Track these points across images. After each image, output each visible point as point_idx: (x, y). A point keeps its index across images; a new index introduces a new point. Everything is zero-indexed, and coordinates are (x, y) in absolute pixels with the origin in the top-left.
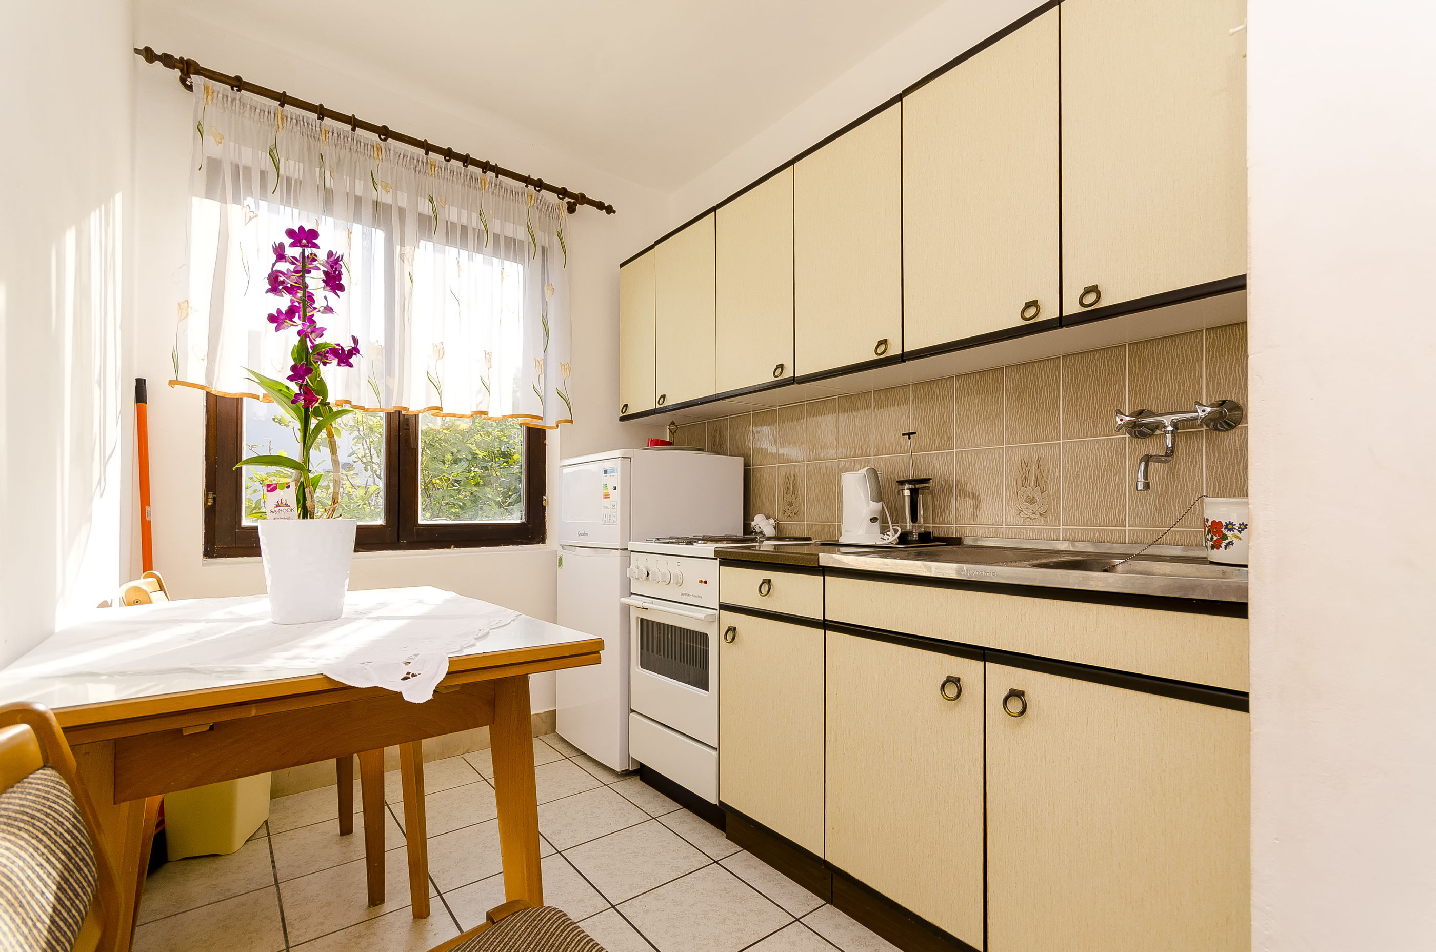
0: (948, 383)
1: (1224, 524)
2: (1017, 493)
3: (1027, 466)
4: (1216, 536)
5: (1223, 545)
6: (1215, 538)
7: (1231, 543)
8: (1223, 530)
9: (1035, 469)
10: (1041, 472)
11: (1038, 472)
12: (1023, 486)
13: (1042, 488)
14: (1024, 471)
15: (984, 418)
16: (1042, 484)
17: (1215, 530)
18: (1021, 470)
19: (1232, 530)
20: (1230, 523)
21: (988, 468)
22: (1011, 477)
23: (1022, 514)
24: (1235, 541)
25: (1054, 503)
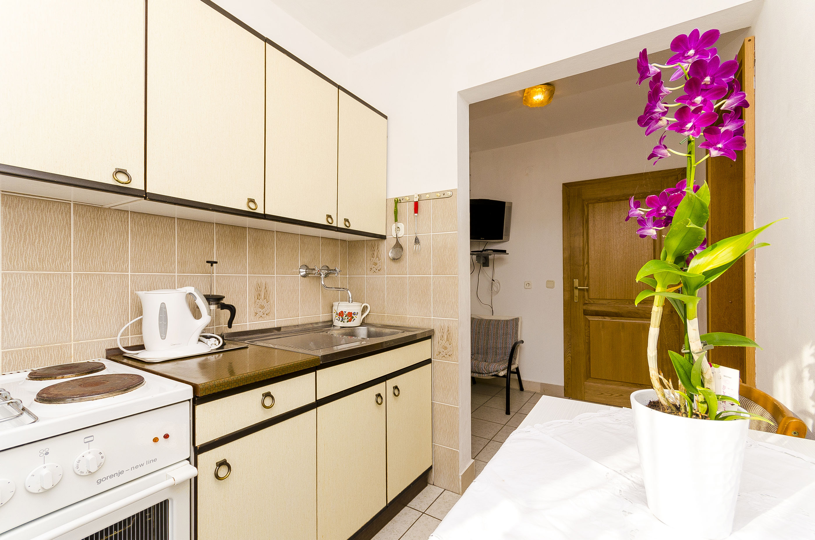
0: (210, 226)
1: (353, 313)
2: (255, 303)
3: (260, 288)
4: (350, 317)
5: (352, 320)
6: (349, 318)
7: (354, 319)
8: (352, 315)
9: (264, 289)
10: (266, 291)
11: (265, 291)
12: (258, 299)
13: (267, 300)
14: (258, 290)
15: (235, 256)
16: (267, 298)
17: (349, 315)
18: (257, 290)
19: (355, 315)
20: (355, 313)
21: (238, 288)
22: (252, 293)
23: (258, 315)
24: (356, 318)
25: (273, 308)
